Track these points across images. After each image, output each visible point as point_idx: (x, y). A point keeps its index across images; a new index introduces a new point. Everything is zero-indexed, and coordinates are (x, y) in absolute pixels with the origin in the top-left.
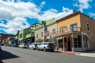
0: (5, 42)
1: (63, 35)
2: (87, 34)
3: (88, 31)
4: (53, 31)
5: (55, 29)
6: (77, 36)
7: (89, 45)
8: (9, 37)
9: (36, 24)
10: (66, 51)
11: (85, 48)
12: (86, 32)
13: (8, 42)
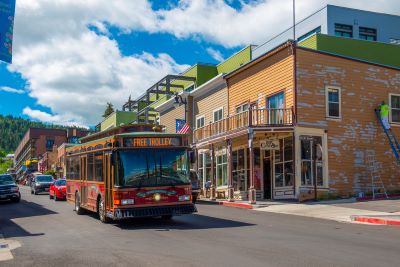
0: (49, 167)
1: (228, 140)
2: (326, 132)
3: (333, 119)
4: (216, 119)
5: (221, 111)
6: (277, 143)
7: (330, 174)
8: (63, 145)
9: (168, 81)
10: (259, 199)
11: (306, 188)
12: (321, 123)
13: (58, 169)
